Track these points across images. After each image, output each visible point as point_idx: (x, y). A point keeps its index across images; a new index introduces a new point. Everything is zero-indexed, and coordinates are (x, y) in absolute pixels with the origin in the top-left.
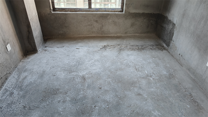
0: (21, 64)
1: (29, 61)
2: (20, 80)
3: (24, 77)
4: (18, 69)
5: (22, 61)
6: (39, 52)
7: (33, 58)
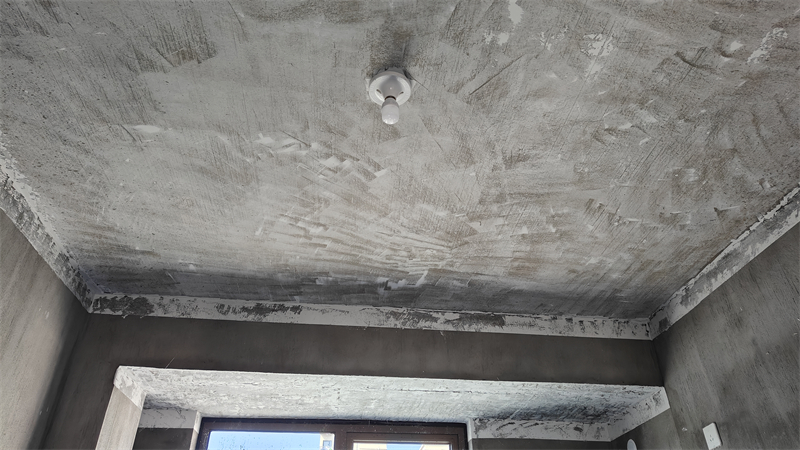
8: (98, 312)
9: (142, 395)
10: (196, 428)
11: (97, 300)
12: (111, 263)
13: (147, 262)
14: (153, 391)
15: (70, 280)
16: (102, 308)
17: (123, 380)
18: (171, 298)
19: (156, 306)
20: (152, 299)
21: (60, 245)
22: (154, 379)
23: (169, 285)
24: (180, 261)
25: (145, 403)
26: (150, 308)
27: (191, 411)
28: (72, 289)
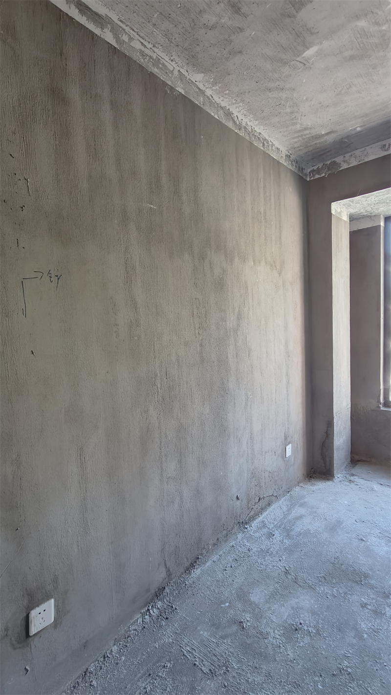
0: (298, 489)
1: (313, 490)
2: (290, 517)
3: (299, 515)
4: (291, 497)
5: (301, 485)
6: (336, 480)
7: (321, 486)
8: (312, 179)
9: (347, 215)
10: (382, 224)
11: (310, 172)
12: (311, 149)
13: (331, 138)
14: (352, 211)
15: (294, 167)
16: (314, 176)
17: (335, 210)
18: (350, 154)
19: (342, 163)
20: (339, 159)
21: (284, 150)
22: (352, 204)
23: (347, 147)
24: (350, 129)
25: (350, 218)
26: (339, 165)
27: (377, 216)
28: (296, 171)
